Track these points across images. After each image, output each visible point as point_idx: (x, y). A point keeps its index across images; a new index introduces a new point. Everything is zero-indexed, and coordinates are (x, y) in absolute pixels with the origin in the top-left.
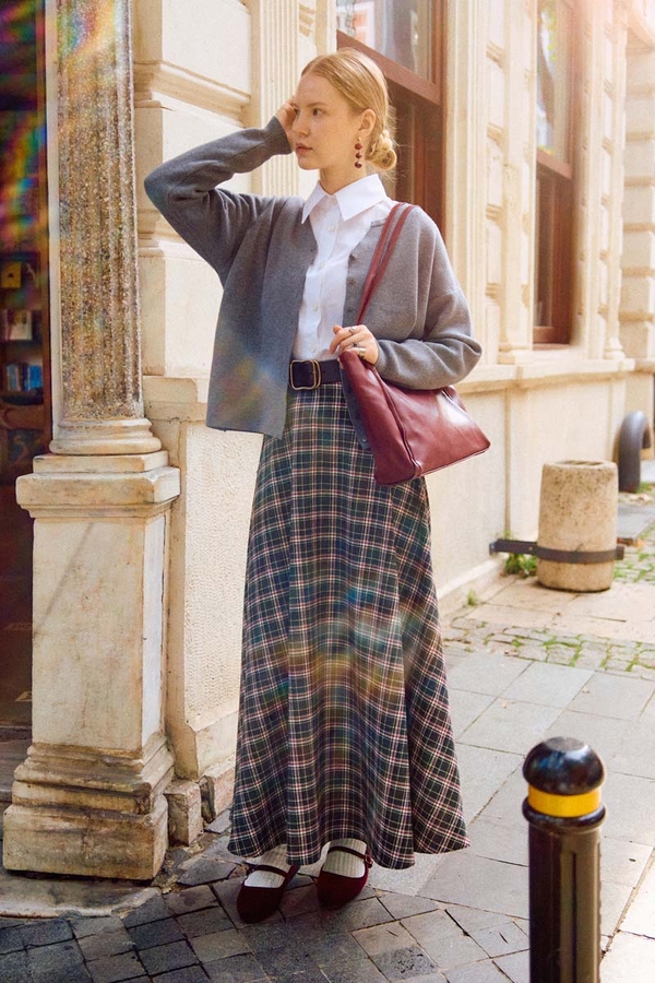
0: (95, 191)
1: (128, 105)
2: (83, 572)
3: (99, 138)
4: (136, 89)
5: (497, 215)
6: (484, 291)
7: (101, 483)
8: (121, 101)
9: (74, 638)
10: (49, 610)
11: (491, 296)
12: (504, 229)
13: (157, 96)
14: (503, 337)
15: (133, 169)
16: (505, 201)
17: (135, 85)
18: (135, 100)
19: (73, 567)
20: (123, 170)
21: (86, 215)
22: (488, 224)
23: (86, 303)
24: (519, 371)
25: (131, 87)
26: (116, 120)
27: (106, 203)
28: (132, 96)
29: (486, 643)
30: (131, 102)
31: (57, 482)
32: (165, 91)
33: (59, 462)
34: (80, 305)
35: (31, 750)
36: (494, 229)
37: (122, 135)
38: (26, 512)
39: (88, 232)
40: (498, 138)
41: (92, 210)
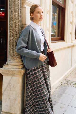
0: (15, 21)
1: (20, 7)
2: (11, 84)
3: (15, 12)
4: (22, 5)
5: (71, 23)
6: (70, 33)
7: (14, 70)
8: (19, 6)
9: (9, 95)
10: (5, 90)
11: (70, 34)
12: (72, 25)
13: (25, 6)
14: (72, 39)
15: (21, 18)
16: (72, 21)
17: (22, 4)
18: (22, 6)
19: (9, 84)
20: (19, 18)
21: (13, 25)
22: (70, 24)
23: (13, 40)
24: (74, 44)
25: (21, 4)
26: (18, 10)
27: (16, 24)
28: (21, 6)
29: (70, 85)
30: (21, 7)
31: (7, 70)
32: (27, 5)
33: (7, 66)
34: (12, 40)
35: (2, 112)
36: (71, 25)
37: (19, 12)
38: (2, 74)
39: (13, 28)
40: (72, 13)
41: (14, 25)
